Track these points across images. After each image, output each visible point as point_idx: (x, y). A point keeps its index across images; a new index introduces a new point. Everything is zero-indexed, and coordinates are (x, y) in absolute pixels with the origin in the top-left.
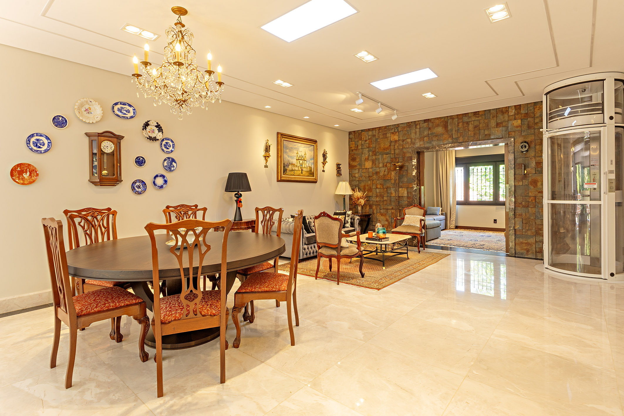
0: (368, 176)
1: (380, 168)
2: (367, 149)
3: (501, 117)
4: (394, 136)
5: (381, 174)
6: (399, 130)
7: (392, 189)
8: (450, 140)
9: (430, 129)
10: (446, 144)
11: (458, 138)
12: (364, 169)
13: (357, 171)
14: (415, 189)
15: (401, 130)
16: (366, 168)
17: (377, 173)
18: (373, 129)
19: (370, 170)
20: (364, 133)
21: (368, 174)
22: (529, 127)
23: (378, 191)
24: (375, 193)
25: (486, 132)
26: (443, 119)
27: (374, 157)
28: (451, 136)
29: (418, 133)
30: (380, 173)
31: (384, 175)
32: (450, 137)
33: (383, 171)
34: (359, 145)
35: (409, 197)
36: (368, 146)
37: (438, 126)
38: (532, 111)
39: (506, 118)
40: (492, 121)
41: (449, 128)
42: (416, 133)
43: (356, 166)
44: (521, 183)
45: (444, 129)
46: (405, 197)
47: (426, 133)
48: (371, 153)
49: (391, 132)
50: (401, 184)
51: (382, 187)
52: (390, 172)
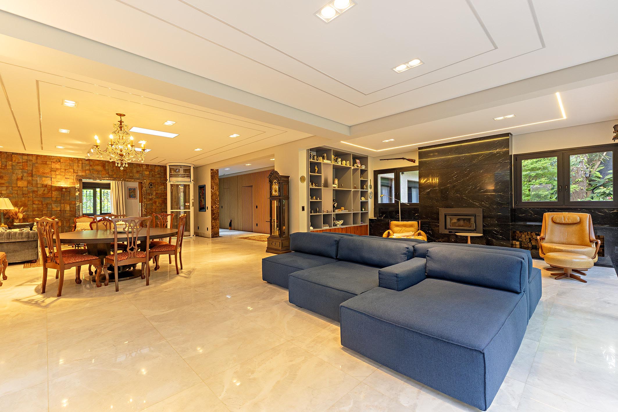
0: (21, 193)
1: (37, 187)
2: (21, 170)
3: (139, 168)
4: (55, 165)
5: (40, 192)
6: (61, 161)
7: (53, 205)
8: (107, 175)
9: (91, 166)
10: (105, 177)
11: (113, 175)
12: (15, 187)
13: (5, 188)
14: (77, 205)
15: (63, 161)
16: (18, 186)
17: (34, 192)
18: (28, 155)
19: (24, 189)
20: (16, 155)
21: (22, 192)
22: (153, 176)
23: (34, 206)
24: (31, 208)
25: (131, 175)
26: (101, 162)
27: (30, 178)
28: (108, 173)
29: (80, 167)
31: (44, 194)
32: (107, 173)
34: (7, 165)
36: (22, 168)
37: (98, 165)
38: (154, 169)
39: (142, 169)
40: (134, 169)
41: (107, 168)
42: (78, 166)
43: (4, 184)
44: (149, 203)
45: (102, 168)
46: (67, 210)
47: (87, 168)
48: (25, 174)
49: (52, 161)
50: (62, 201)
51: (40, 203)
52: (51, 192)
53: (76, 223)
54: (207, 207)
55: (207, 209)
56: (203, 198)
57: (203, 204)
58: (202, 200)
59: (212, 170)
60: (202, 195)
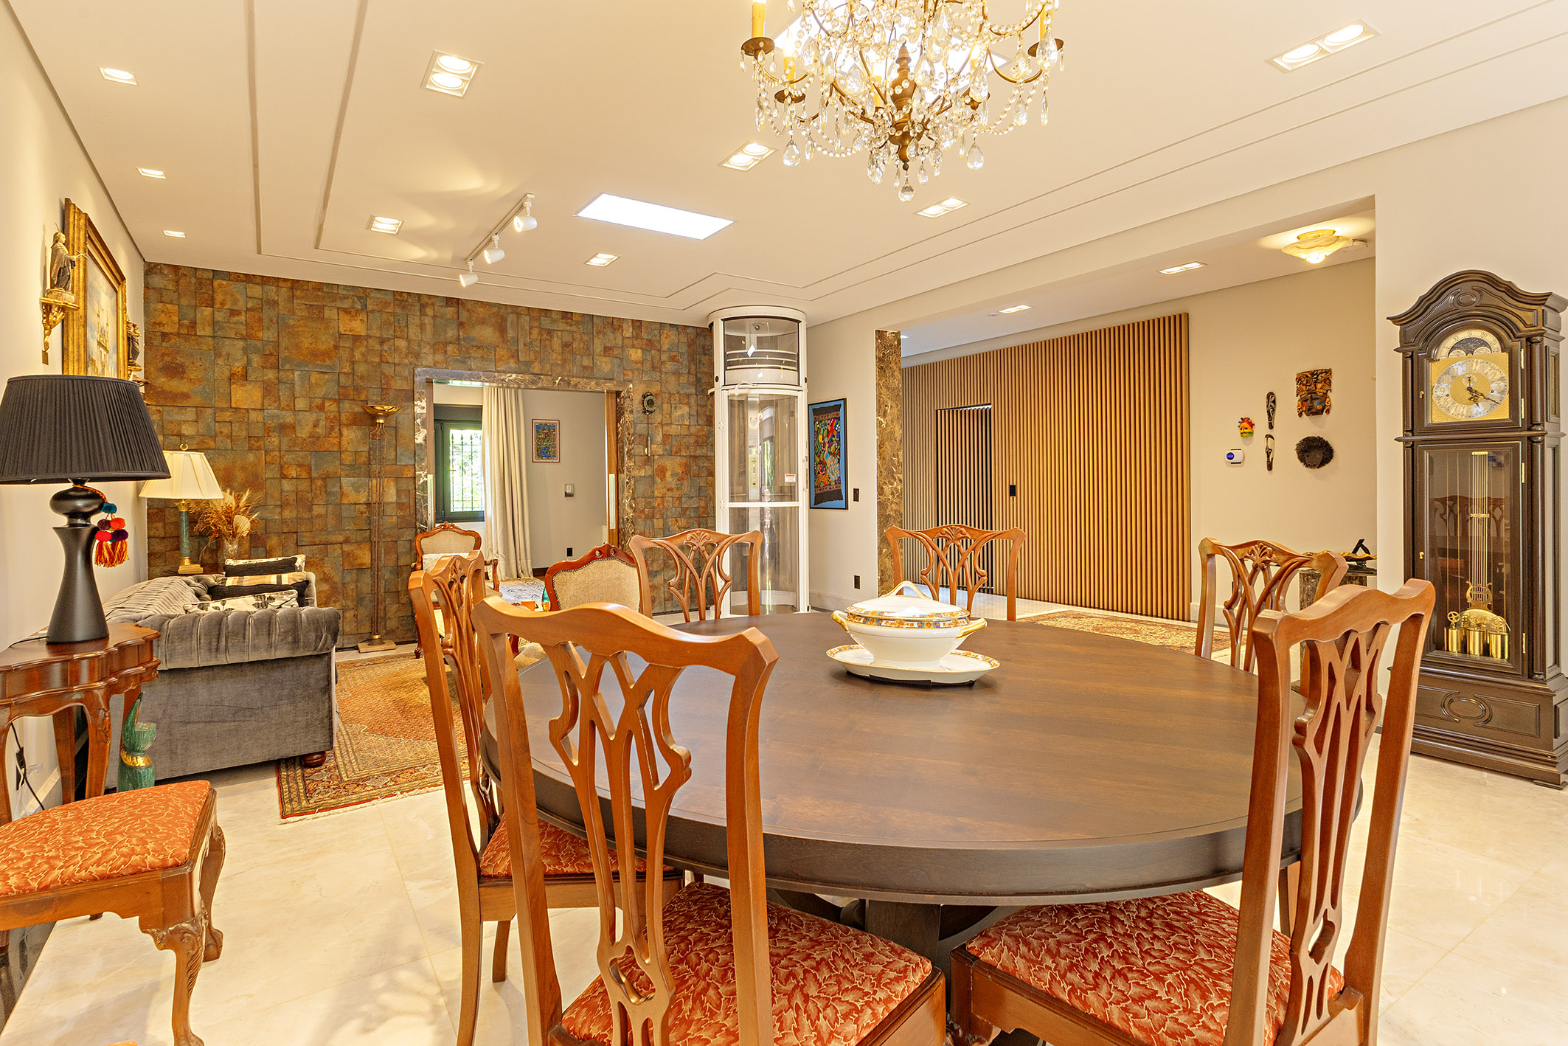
0: (244, 434)
1: (294, 410)
2: (241, 344)
3: (611, 336)
4: (350, 321)
5: (303, 432)
6: (370, 307)
7: (344, 480)
8: (512, 364)
9: (461, 324)
10: (505, 372)
11: (532, 362)
12: (222, 410)
13: (190, 415)
14: (422, 481)
15: (374, 307)
16: (234, 405)
17: (284, 428)
18: (265, 280)
19: (253, 415)
20: (224, 283)
21: (247, 429)
22: (653, 368)
23: (287, 485)
24: (277, 495)
25: (586, 362)
26: (495, 310)
27: (271, 375)
28: (515, 355)
29: (429, 329)
30: (298, 428)
31: (315, 438)
32: (513, 357)
33: (311, 425)
34: (198, 321)
35: (403, 504)
36: (244, 332)
37: (483, 322)
38: (658, 338)
39: (619, 341)
40: (596, 341)
41: (511, 334)
42: (422, 327)
43: (186, 396)
44: (642, 473)
45: (497, 334)
46: (388, 503)
47: (451, 333)
48: (256, 360)
49: (339, 305)
50: (375, 467)
51: (304, 475)
52: (337, 430)
53: (423, 554)
54: (856, 491)
55: (856, 499)
56: (836, 454)
57: (833, 478)
58: (830, 460)
59: (880, 334)
60: (831, 442)
